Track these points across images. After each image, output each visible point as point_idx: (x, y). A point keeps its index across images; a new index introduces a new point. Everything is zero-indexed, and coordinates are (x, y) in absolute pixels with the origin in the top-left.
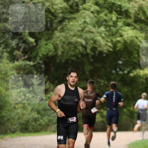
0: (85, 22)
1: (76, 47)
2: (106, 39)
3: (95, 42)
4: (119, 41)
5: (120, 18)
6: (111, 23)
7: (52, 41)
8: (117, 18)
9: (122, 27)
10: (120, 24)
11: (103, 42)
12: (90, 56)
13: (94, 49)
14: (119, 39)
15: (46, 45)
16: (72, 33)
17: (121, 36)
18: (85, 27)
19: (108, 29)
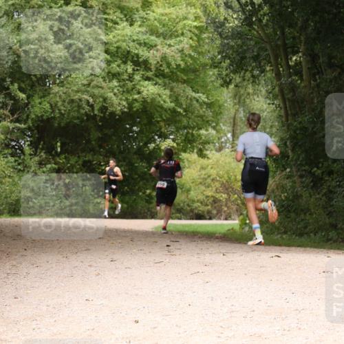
0: (92, 75)
1: (79, 107)
2: (120, 96)
3: (105, 100)
4: (136, 100)
5: (137, 70)
6: (125, 77)
7: (47, 99)
8: (133, 70)
9: (140, 81)
10: (137, 77)
11: (115, 100)
12: (98, 118)
13: (103, 109)
14: (136, 96)
15: (40, 104)
16: (75, 88)
17: (139, 93)
18: (92, 81)
19: (121, 84)
